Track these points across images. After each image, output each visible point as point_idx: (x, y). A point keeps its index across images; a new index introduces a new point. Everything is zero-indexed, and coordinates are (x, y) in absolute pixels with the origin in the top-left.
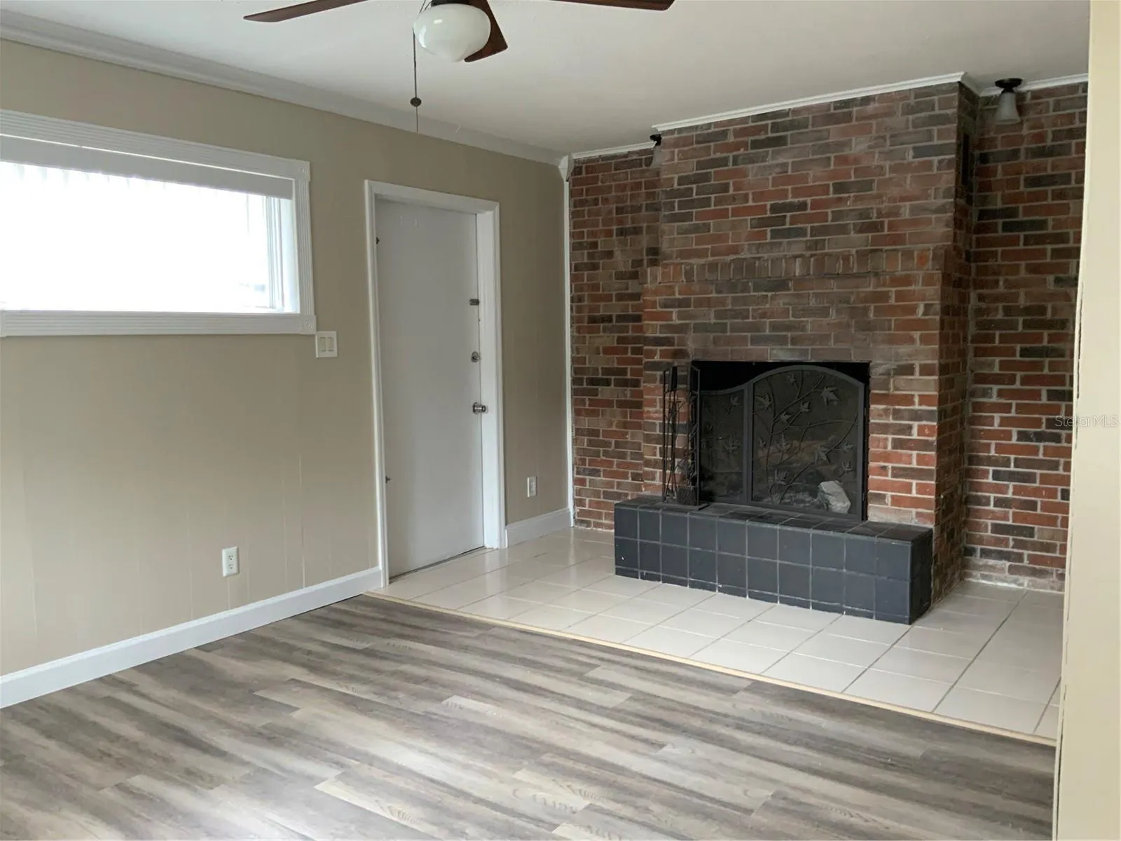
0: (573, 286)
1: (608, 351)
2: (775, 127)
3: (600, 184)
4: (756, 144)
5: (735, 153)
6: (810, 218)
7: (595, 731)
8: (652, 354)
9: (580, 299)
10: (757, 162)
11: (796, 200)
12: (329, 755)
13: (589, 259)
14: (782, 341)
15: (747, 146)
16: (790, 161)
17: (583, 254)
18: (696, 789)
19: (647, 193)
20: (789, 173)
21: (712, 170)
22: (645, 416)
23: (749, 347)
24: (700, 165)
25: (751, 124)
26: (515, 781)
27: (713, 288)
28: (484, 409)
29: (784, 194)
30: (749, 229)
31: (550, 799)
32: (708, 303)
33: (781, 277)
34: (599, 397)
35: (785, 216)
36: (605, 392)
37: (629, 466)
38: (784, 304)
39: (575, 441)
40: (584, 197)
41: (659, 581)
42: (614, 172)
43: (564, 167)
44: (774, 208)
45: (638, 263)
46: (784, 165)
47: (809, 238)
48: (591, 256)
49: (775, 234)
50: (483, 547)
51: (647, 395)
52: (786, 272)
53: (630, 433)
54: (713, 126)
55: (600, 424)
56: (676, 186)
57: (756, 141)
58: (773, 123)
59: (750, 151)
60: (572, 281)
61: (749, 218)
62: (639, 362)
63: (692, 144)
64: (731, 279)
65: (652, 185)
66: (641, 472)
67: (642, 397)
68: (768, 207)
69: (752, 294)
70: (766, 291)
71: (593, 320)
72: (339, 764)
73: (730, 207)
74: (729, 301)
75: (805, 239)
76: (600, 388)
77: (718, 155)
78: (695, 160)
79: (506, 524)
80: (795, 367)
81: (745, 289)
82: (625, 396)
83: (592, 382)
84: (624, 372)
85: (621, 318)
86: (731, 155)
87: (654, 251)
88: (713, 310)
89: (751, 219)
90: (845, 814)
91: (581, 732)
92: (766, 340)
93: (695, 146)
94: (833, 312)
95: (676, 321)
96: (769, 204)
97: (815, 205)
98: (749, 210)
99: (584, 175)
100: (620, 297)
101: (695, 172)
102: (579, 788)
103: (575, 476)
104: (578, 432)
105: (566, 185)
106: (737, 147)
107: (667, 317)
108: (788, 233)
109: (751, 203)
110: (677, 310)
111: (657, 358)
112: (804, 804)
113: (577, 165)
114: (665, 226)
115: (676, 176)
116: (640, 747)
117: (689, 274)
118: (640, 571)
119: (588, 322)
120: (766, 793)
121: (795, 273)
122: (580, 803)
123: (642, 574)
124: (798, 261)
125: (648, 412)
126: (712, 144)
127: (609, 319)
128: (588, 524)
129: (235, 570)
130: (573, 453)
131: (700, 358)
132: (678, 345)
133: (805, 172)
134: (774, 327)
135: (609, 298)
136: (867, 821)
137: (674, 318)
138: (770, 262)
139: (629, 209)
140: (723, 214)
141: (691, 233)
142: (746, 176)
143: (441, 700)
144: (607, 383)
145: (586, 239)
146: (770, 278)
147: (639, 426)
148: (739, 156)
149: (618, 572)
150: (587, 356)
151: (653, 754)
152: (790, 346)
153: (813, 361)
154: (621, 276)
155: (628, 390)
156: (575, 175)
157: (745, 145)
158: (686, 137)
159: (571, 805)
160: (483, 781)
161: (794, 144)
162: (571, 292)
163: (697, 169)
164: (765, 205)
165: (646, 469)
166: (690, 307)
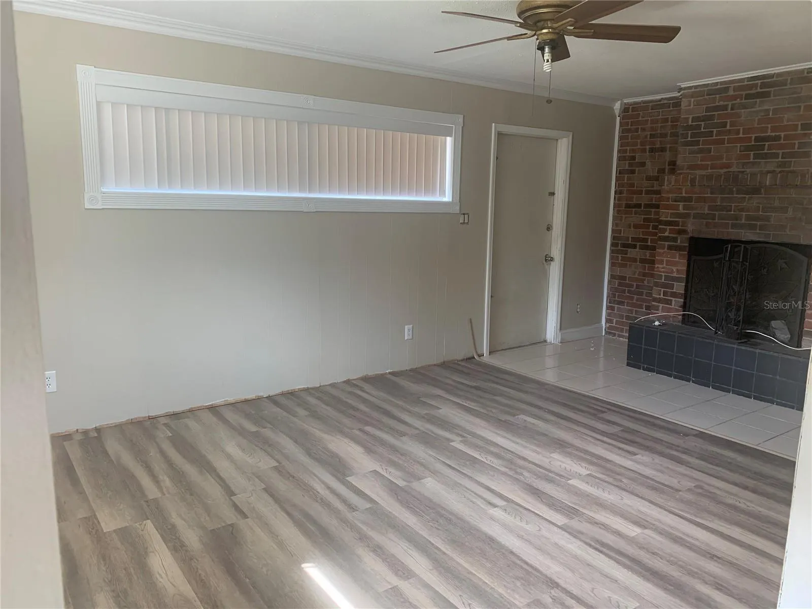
0: (617, 184)
1: (636, 226)
2: (763, 85)
3: (640, 119)
4: (748, 97)
5: (734, 102)
6: (782, 147)
7: (598, 442)
8: (664, 231)
9: (621, 193)
10: (747, 108)
11: (773, 134)
12: (456, 431)
13: (629, 166)
14: (752, 227)
15: (742, 98)
16: (772, 108)
17: (625, 163)
18: (651, 476)
19: (672, 125)
20: (771, 116)
21: (716, 113)
22: (656, 270)
23: (730, 230)
24: (708, 110)
25: (746, 83)
26: (551, 457)
27: (709, 190)
28: (552, 259)
29: (765, 130)
30: (738, 152)
31: (568, 467)
32: (704, 200)
33: (756, 185)
34: (628, 256)
35: (765, 145)
36: (632, 253)
37: (644, 300)
38: (758, 203)
39: (609, 282)
40: (629, 127)
41: (654, 372)
42: (650, 111)
43: (617, 106)
44: (757, 139)
45: (661, 171)
46: (768, 111)
47: (780, 159)
48: (630, 165)
49: (756, 156)
50: (545, 341)
51: (658, 256)
52: (759, 182)
53: (646, 280)
54: (719, 84)
55: (628, 272)
56: (690, 123)
57: (749, 94)
58: (761, 83)
59: (743, 101)
60: (616, 180)
61: (739, 145)
62: (656, 234)
63: (704, 96)
64: (721, 186)
65: (675, 120)
66: (650, 305)
67: (655, 257)
68: (753, 138)
69: (735, 196)
70: (745, 194)
71: (628, 206)
72: (462, 436)
73: (726, 137)
74: (719, 200)
75: (777, 160)
76: (629, 250)
77: (722, 103)
78: (705, 106)
79: (561, 329)
80: (759, 245)
81: (731, 192)
82: (646, 256)
83: (624, 246)
84: (646, 240)
85: (647, 206)
86: (730, 103)
87: (673, 163)
88: (707, 205)
89: (740, 146)
90: (736, 501)
91: (591, 442)
92: (742, 226)
93: (706, 97)
94: (790, 210)
95: (681, 210)
96: (753, 136)
97: (787, 137)
98: (740, 140)
99: (630, 112)
100: (648, 192)
101: (704, 114)
102: (585, 466)
103: (608, 304)
104: (612, 277)
105: (618, 119)
106: (734, 98)
107: (677, 208)
108: (765, 156)
109: (741, 135)
110: (683, 203)
111: (667, 234)
112: (712, 492)
113: (626, 106)
114: (681, 149)
115: (691, 117)
116: (624, 454)
117: (693, 181)
118: (642, 365)
119: (626, 207)
120: (691, 485)
121: (766, 183)
122: (584, 472)
123: (644, 367)
124: (769, 176)
125: (658, 267)
126: (718, 96)
127: (639, 206)
128: (614, 335)
129: (411, 337)
130: (608, 290)
131: (696, 235)
132: (681, 226)
133: (782, 116)
134: (748, 218)
135: (640, 192)
136: (748, 506)
137: (680, 209)
138: (749, 175)
139: (659, 135)
140: (722, 142)
141: (697, 153)
142: (740, 117)
143: (514, 416)
144: (635, 247)
145: (628, 154)
146: (748, 185)
147: (652, 276)
148: (735, 104)
149: (628, 364)
150: (622, 229)
151: (629, 457)
152: (758, 231)
153: (773, 242)
154: (649, 178)
155: (648, 253)
156: (624, 112)
157: (741, 97)
158: (700, 91)
159: (580, 472)
160: (534, 454)
161: (775, 96)
162: (615, 187)
163: (705, 112)
164: (751, 137)
165: (653, 303)
166: (692, 202)
